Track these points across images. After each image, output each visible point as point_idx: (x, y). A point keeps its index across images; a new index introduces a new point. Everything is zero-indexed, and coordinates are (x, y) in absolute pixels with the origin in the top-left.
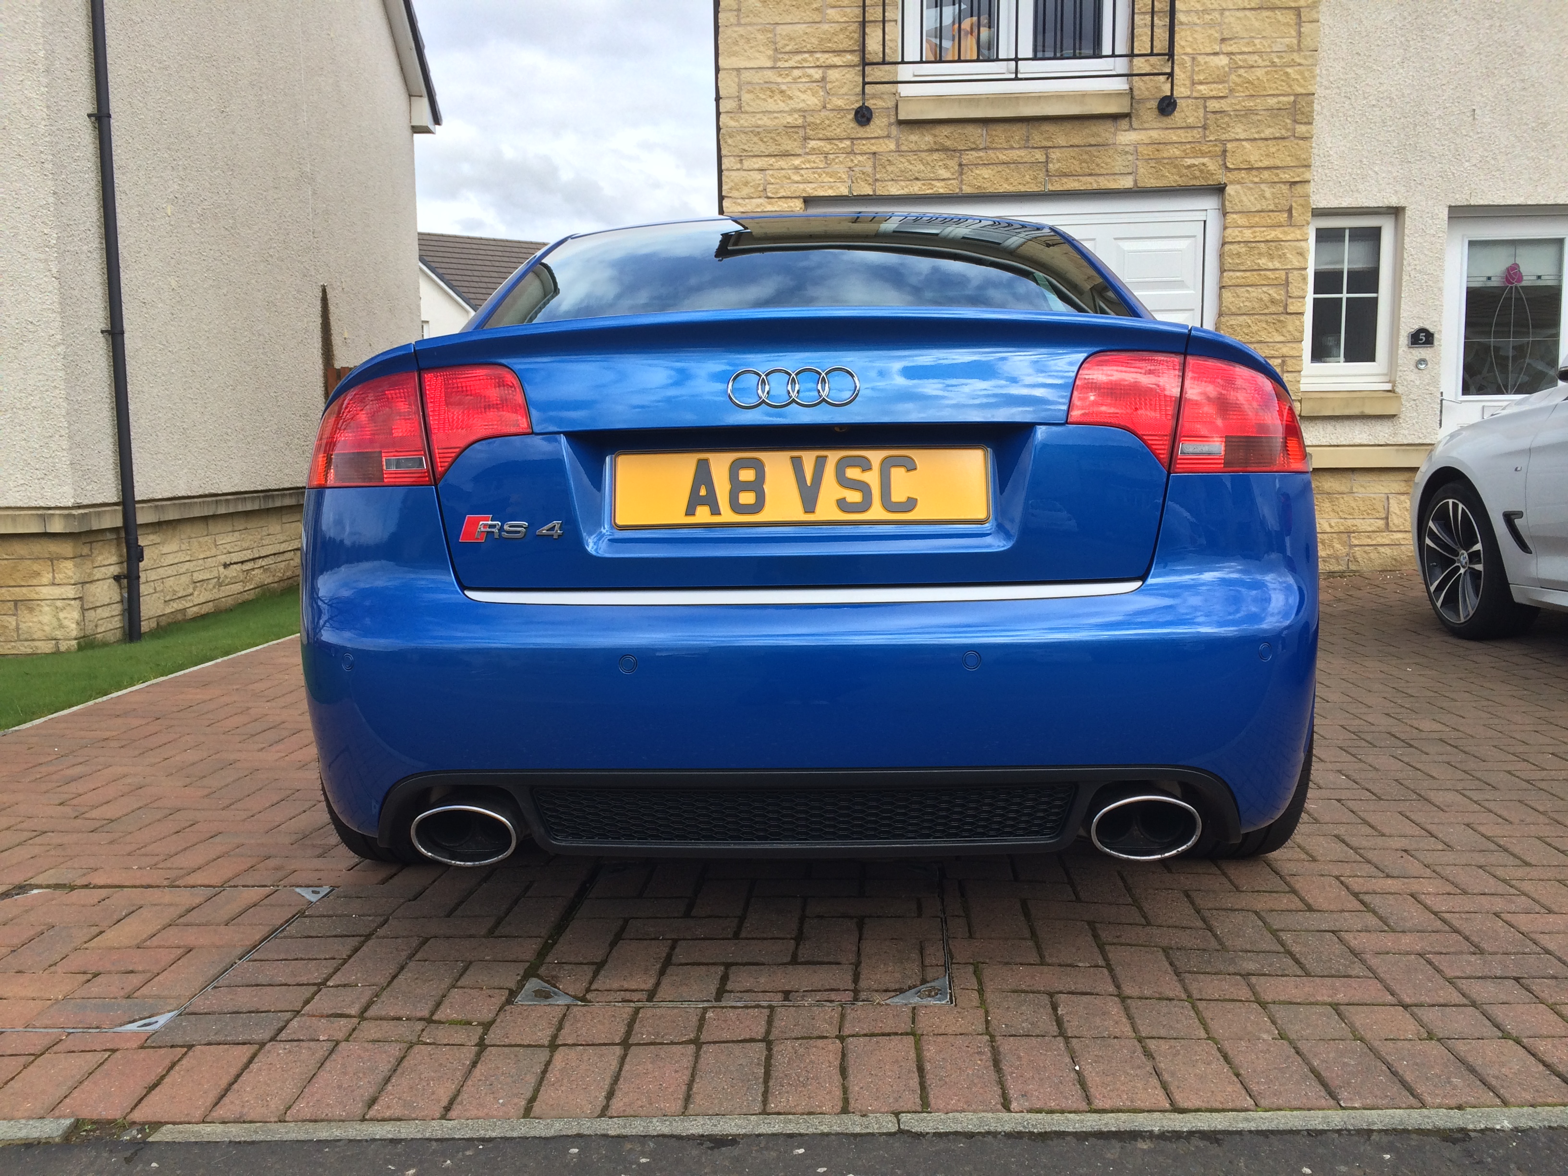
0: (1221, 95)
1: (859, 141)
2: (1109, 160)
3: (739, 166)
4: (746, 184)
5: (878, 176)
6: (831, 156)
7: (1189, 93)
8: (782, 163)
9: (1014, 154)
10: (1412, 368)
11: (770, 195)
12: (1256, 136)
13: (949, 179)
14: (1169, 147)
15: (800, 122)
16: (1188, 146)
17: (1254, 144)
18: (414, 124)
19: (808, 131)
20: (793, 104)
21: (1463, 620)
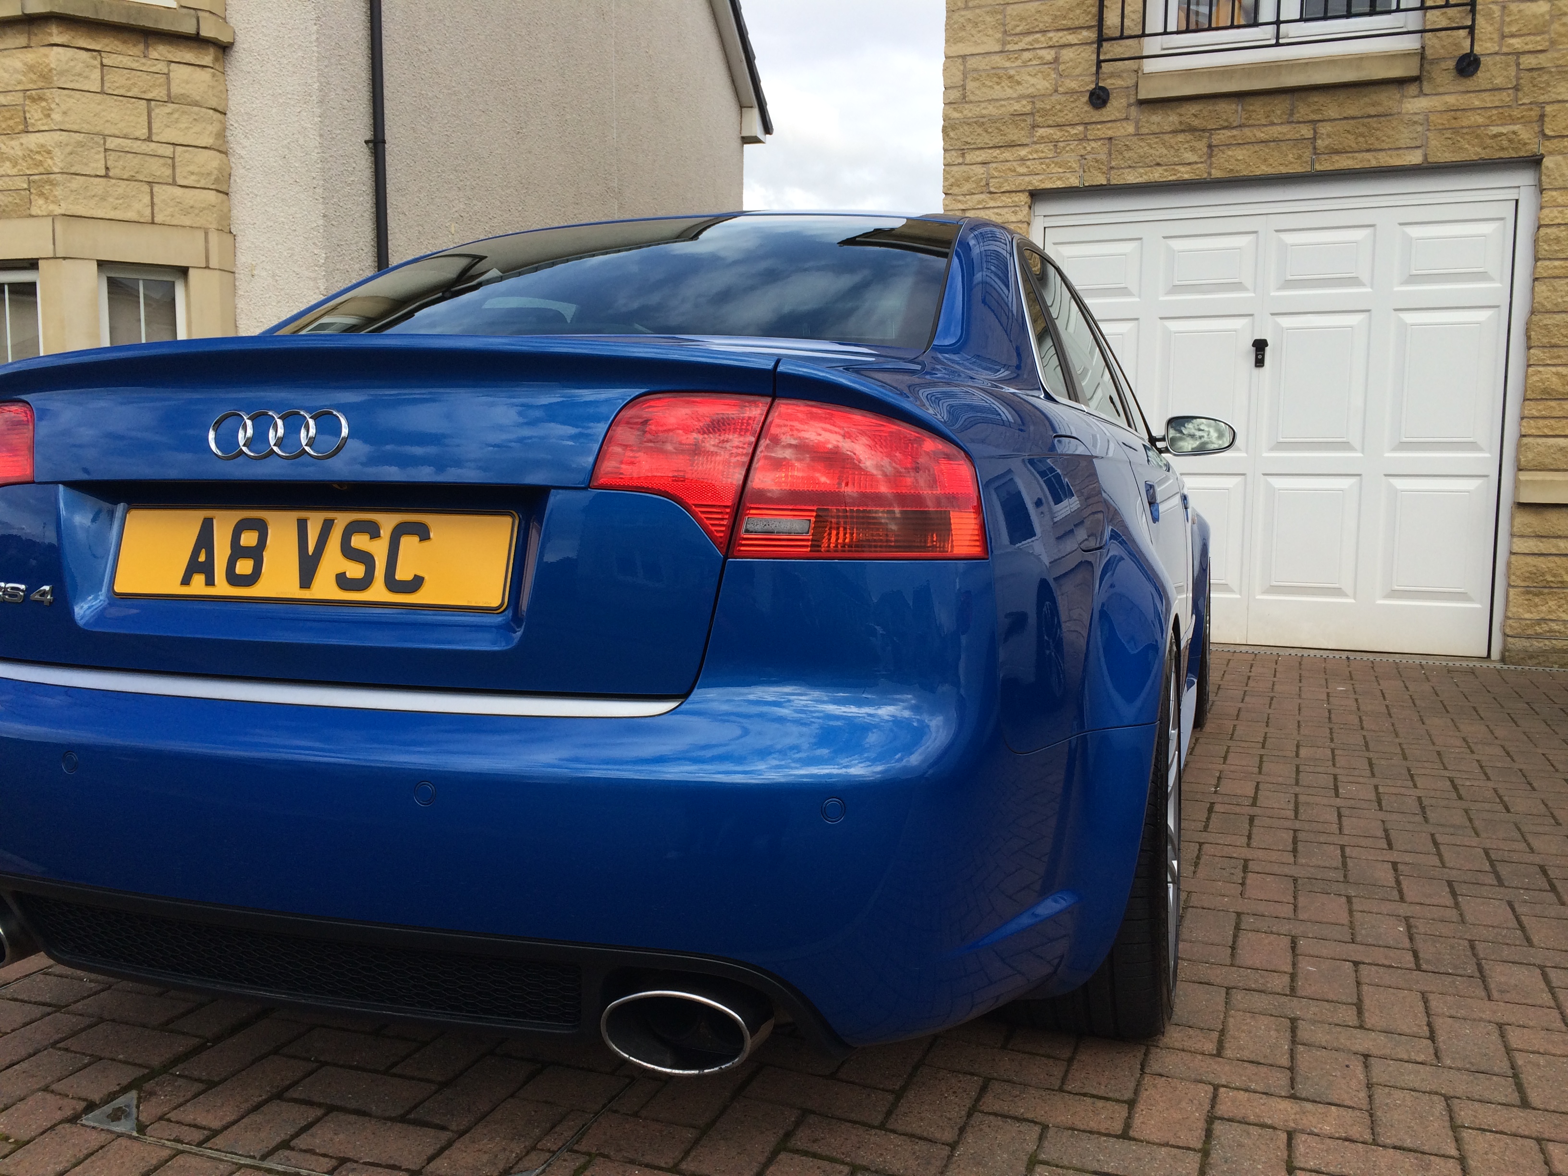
0: (1539, 48)
1: (1094, 126)
2: (1393, 133)
3: (960, 160)
5: (1113, 164)
6: (1062, 144)
7: (1497, 48)
8: (1007, 154)
9: (1274, 131)
11: (992, 189)
13: (1196, 163)
14: (1469, 113)
15: (1028, 109)
16: (1494, 112)
18: (744, 134)
19: (1037, 118)
20: (1021, 90)
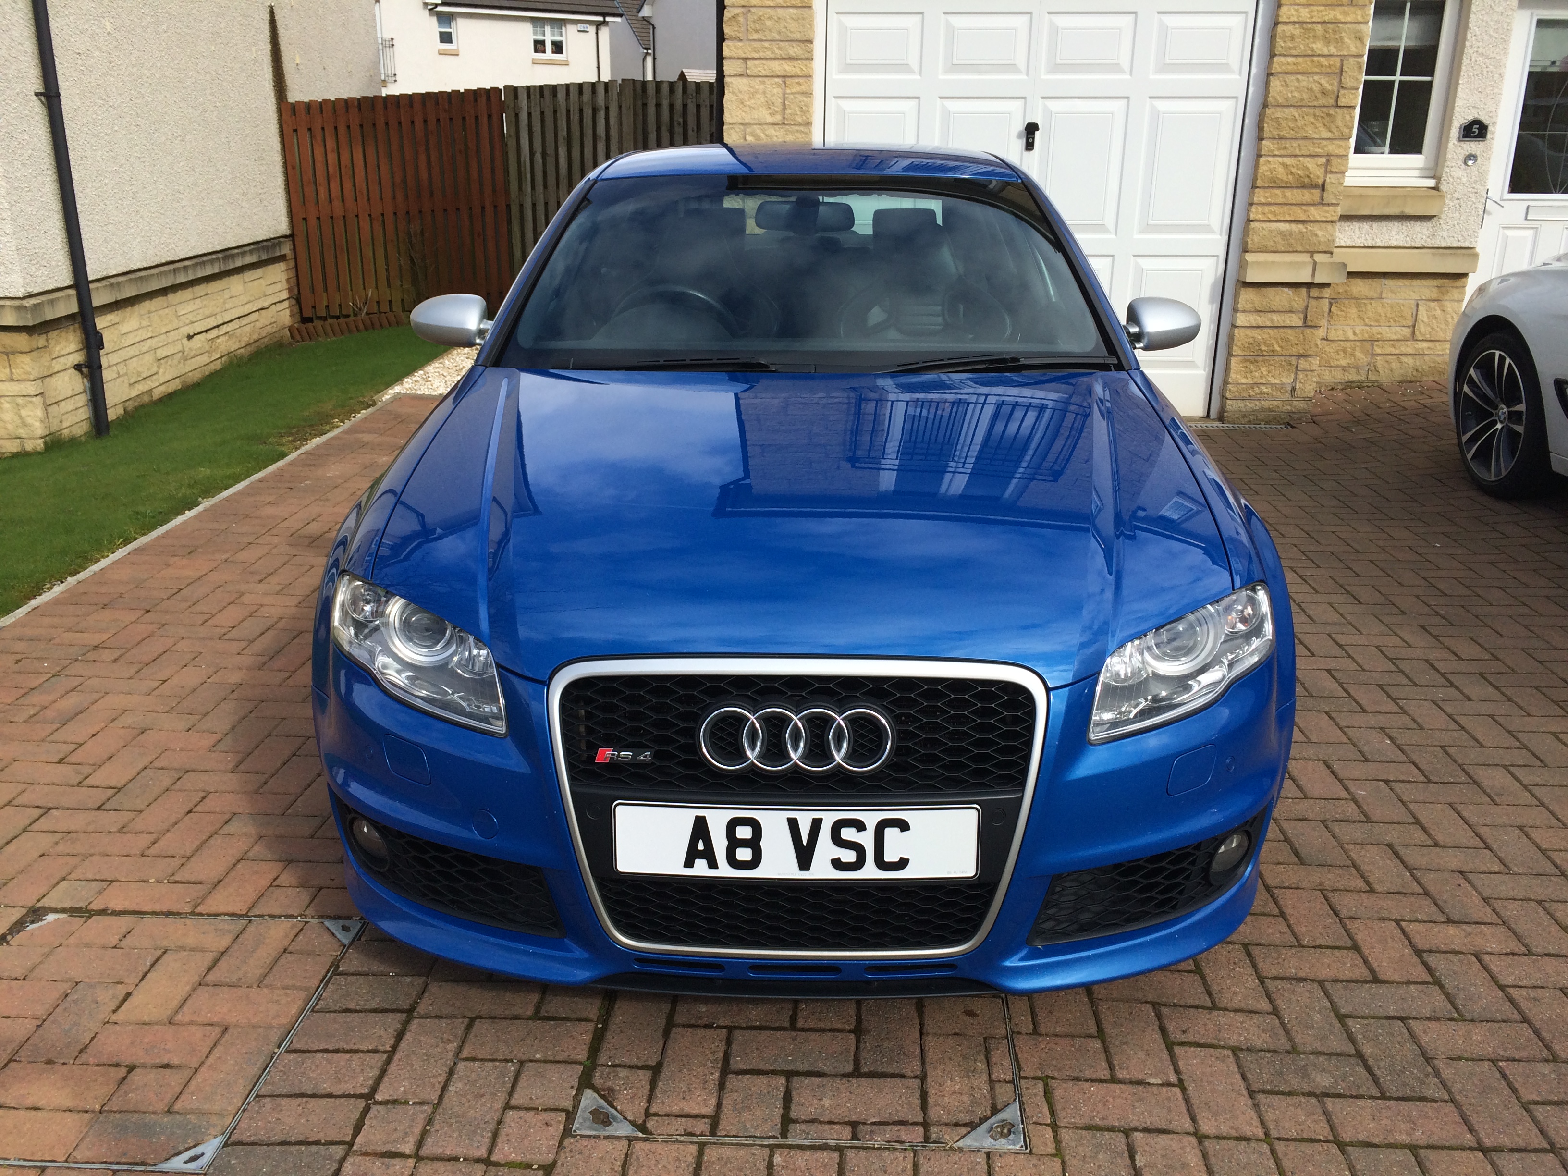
10: (1461, 163)
21: (1493, 478)
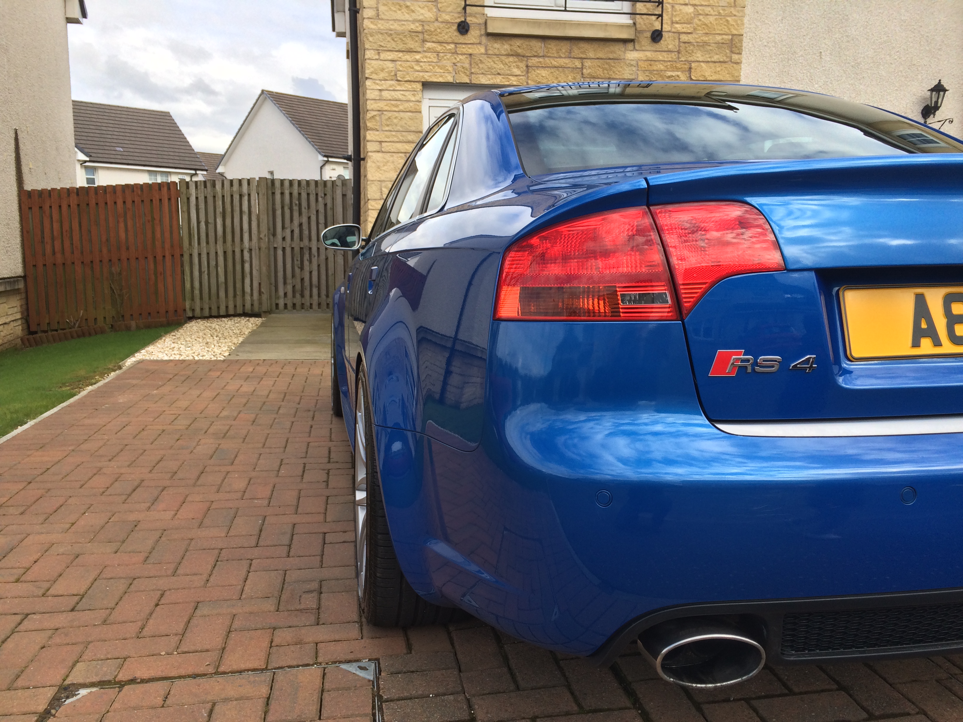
0: (689, 31)
1: (460, 45)
2: (621, 69)
3: (377, 57)
4: (382, 70)
5: (473, 71)
6: (441, 55)
7: (670, 29)
8: (407, 57)
9: (562, 62)
11: (399, 78)
12: (709, 60)
13: (519, 75)
14: (657, 63)
15: (420, 29)
16: (669, 64)
17: (708, 64)
18: (68, 16)
19: (425, 35)
20: (414, 16)
